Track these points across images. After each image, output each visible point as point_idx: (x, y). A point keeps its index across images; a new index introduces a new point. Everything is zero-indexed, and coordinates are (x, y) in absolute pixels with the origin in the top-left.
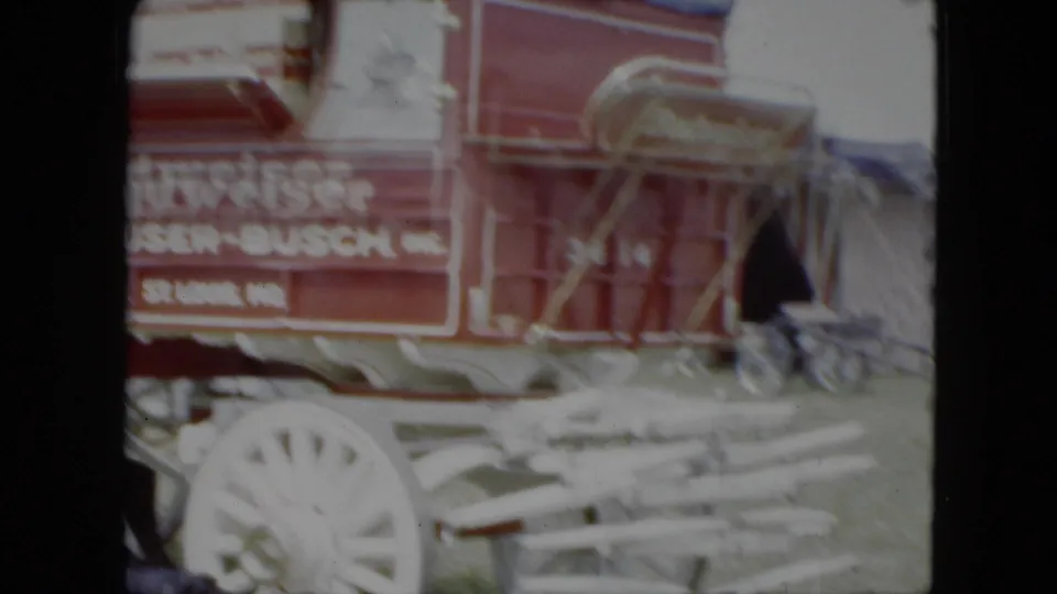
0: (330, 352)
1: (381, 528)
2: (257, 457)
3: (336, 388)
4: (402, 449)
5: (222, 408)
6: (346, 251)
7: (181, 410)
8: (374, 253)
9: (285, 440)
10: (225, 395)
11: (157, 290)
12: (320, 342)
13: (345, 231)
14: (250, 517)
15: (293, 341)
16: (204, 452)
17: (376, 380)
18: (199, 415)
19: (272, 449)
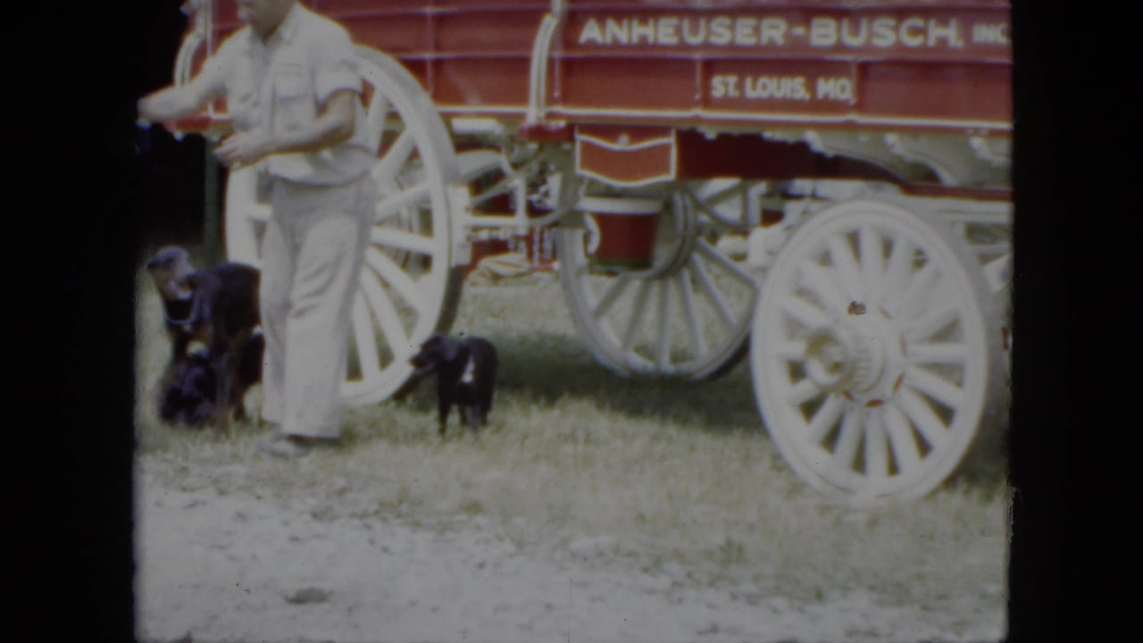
0: (898, 147)
1: (948, 332)
2: (825, 259)
3: (909, 188)
4: (971, 250)
5: (793, 209)
6: (914, 42)
7: (755, 213)
8: (943, 42)
9: (854, 239)
10: (799, 197)
11: (726, 85)
12: (891, 138)
13: (918, 22)
14: (814, 318)
15: (864, 137)
16: (772, 253)
17: (948, 179)
18: (771, 217)
19: (841, 251)
